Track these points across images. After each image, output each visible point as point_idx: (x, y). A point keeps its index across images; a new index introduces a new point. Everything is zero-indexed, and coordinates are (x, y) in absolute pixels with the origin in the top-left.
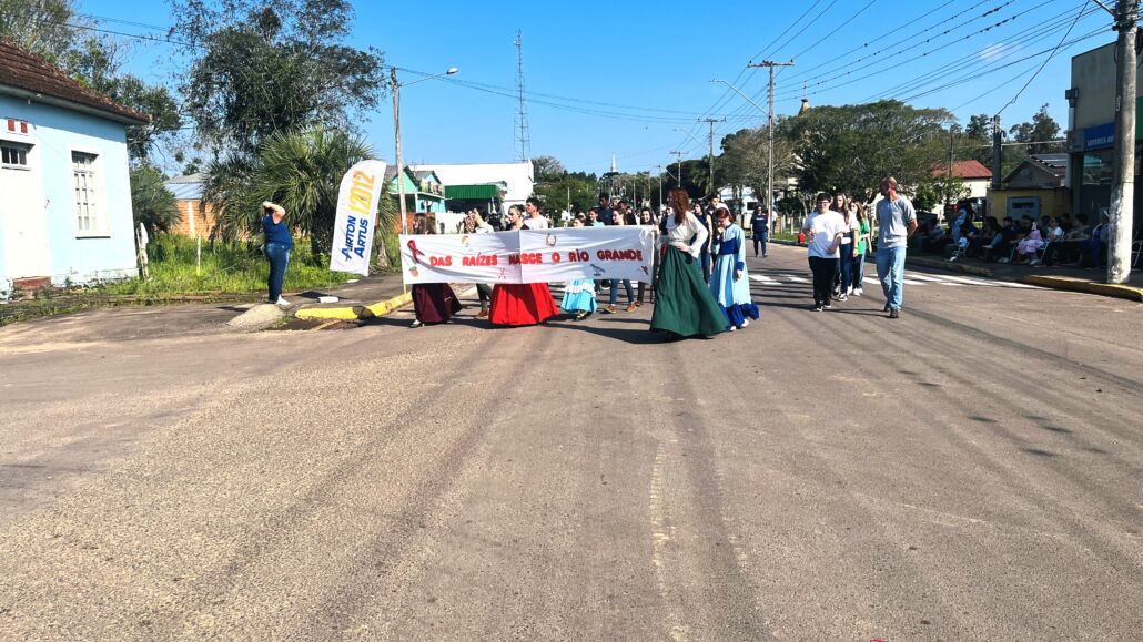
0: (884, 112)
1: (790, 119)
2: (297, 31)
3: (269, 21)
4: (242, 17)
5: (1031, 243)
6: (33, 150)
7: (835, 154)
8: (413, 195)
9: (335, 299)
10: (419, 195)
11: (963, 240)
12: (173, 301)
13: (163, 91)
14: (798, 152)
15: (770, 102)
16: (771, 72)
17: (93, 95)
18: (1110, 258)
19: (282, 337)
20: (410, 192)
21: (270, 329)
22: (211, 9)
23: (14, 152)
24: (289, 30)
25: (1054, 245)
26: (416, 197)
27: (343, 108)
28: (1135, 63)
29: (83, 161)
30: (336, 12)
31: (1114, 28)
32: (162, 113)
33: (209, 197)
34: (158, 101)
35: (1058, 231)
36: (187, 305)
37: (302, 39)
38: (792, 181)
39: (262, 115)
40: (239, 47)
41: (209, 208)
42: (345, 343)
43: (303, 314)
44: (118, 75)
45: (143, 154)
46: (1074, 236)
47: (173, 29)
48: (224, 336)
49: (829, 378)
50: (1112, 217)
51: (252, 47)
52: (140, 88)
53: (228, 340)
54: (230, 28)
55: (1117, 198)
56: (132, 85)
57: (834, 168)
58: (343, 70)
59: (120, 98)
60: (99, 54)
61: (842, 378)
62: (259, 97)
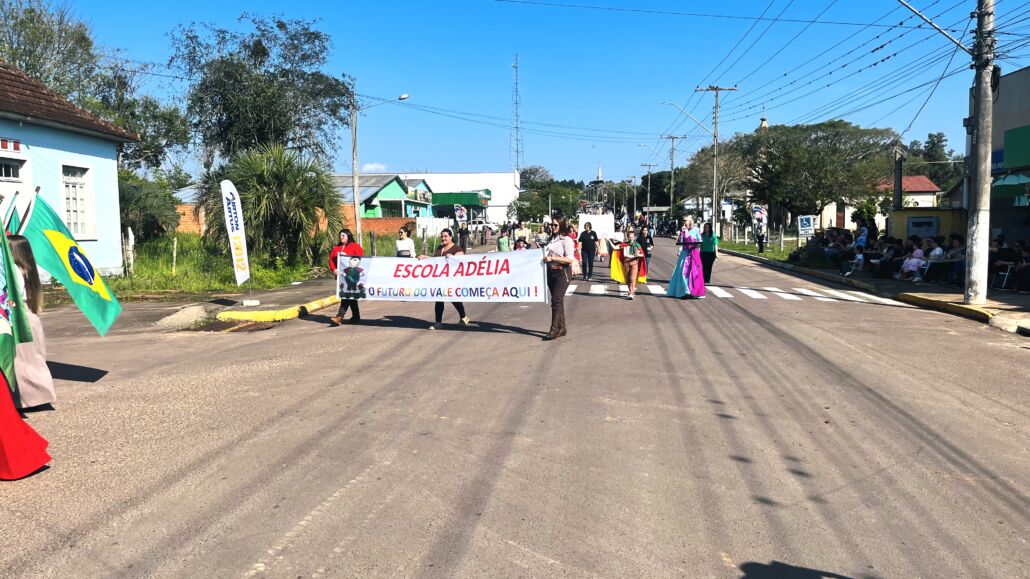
0: (831, 132)
1: (746, 137)
2: (281, 60)
3: (259, 51)
4: (232, 47)
5: (913, 262)
6: (25, 165)
7: (786, 169)
8: (400, 202)
9: (256, 303)
10: (407, 202)
11: (860, 256)
12: (134, 299)
13: (176, 110)
14: (753, 166)
15: (715, 123)
16: (717, 96)
17: (88, 117)
18: (967, 280)
19: (189, 337)
20: (398, 199)
21: (188, 329)
22: (207, 41)
23: (8, 168)
24: (274, 60)
25: (934, 266)
26: (403, 203)
27: (324, 127)
28: (991, 99)
29: (74, 175)
30: (317, 42)
31: (972, 67)
32: (174, 129)
33: (202, 203)
34: (170, 118)
35: (938, 251)
36: (145, 302)
37: (288, 67)
38: (748, 192)
39: (246, 132)
40: (228, 75)
41: (202, 213)
42: (232, 346)
43: (225, 315)
44: (136, 96)
45: (158, 164)
46: (952, 257)
47: (173, 58)
48: (142, 336)
49: (594, 400)
50: (969, 242)
51: (241, 75)
52: (156, 107)
53: (143, 340)
54: (222, 57)
55: (973, 225)
56: (149, 105)
57: (784, 182)
58: (315, 94)
59: (138, 116)
60: (120, 77)
61: (607, 401)
62: (245, 118)
